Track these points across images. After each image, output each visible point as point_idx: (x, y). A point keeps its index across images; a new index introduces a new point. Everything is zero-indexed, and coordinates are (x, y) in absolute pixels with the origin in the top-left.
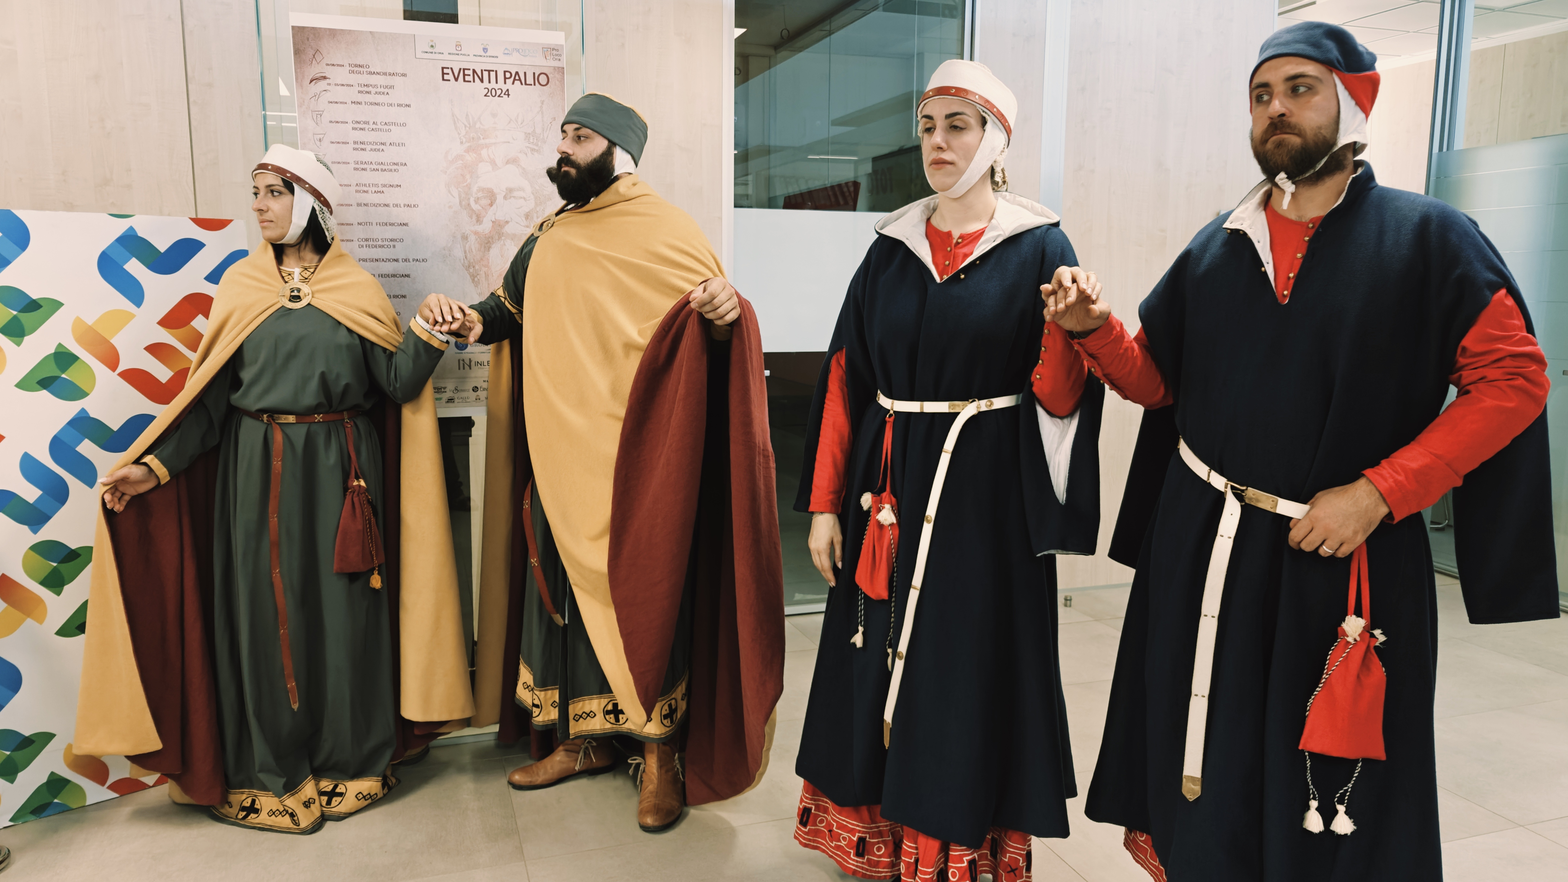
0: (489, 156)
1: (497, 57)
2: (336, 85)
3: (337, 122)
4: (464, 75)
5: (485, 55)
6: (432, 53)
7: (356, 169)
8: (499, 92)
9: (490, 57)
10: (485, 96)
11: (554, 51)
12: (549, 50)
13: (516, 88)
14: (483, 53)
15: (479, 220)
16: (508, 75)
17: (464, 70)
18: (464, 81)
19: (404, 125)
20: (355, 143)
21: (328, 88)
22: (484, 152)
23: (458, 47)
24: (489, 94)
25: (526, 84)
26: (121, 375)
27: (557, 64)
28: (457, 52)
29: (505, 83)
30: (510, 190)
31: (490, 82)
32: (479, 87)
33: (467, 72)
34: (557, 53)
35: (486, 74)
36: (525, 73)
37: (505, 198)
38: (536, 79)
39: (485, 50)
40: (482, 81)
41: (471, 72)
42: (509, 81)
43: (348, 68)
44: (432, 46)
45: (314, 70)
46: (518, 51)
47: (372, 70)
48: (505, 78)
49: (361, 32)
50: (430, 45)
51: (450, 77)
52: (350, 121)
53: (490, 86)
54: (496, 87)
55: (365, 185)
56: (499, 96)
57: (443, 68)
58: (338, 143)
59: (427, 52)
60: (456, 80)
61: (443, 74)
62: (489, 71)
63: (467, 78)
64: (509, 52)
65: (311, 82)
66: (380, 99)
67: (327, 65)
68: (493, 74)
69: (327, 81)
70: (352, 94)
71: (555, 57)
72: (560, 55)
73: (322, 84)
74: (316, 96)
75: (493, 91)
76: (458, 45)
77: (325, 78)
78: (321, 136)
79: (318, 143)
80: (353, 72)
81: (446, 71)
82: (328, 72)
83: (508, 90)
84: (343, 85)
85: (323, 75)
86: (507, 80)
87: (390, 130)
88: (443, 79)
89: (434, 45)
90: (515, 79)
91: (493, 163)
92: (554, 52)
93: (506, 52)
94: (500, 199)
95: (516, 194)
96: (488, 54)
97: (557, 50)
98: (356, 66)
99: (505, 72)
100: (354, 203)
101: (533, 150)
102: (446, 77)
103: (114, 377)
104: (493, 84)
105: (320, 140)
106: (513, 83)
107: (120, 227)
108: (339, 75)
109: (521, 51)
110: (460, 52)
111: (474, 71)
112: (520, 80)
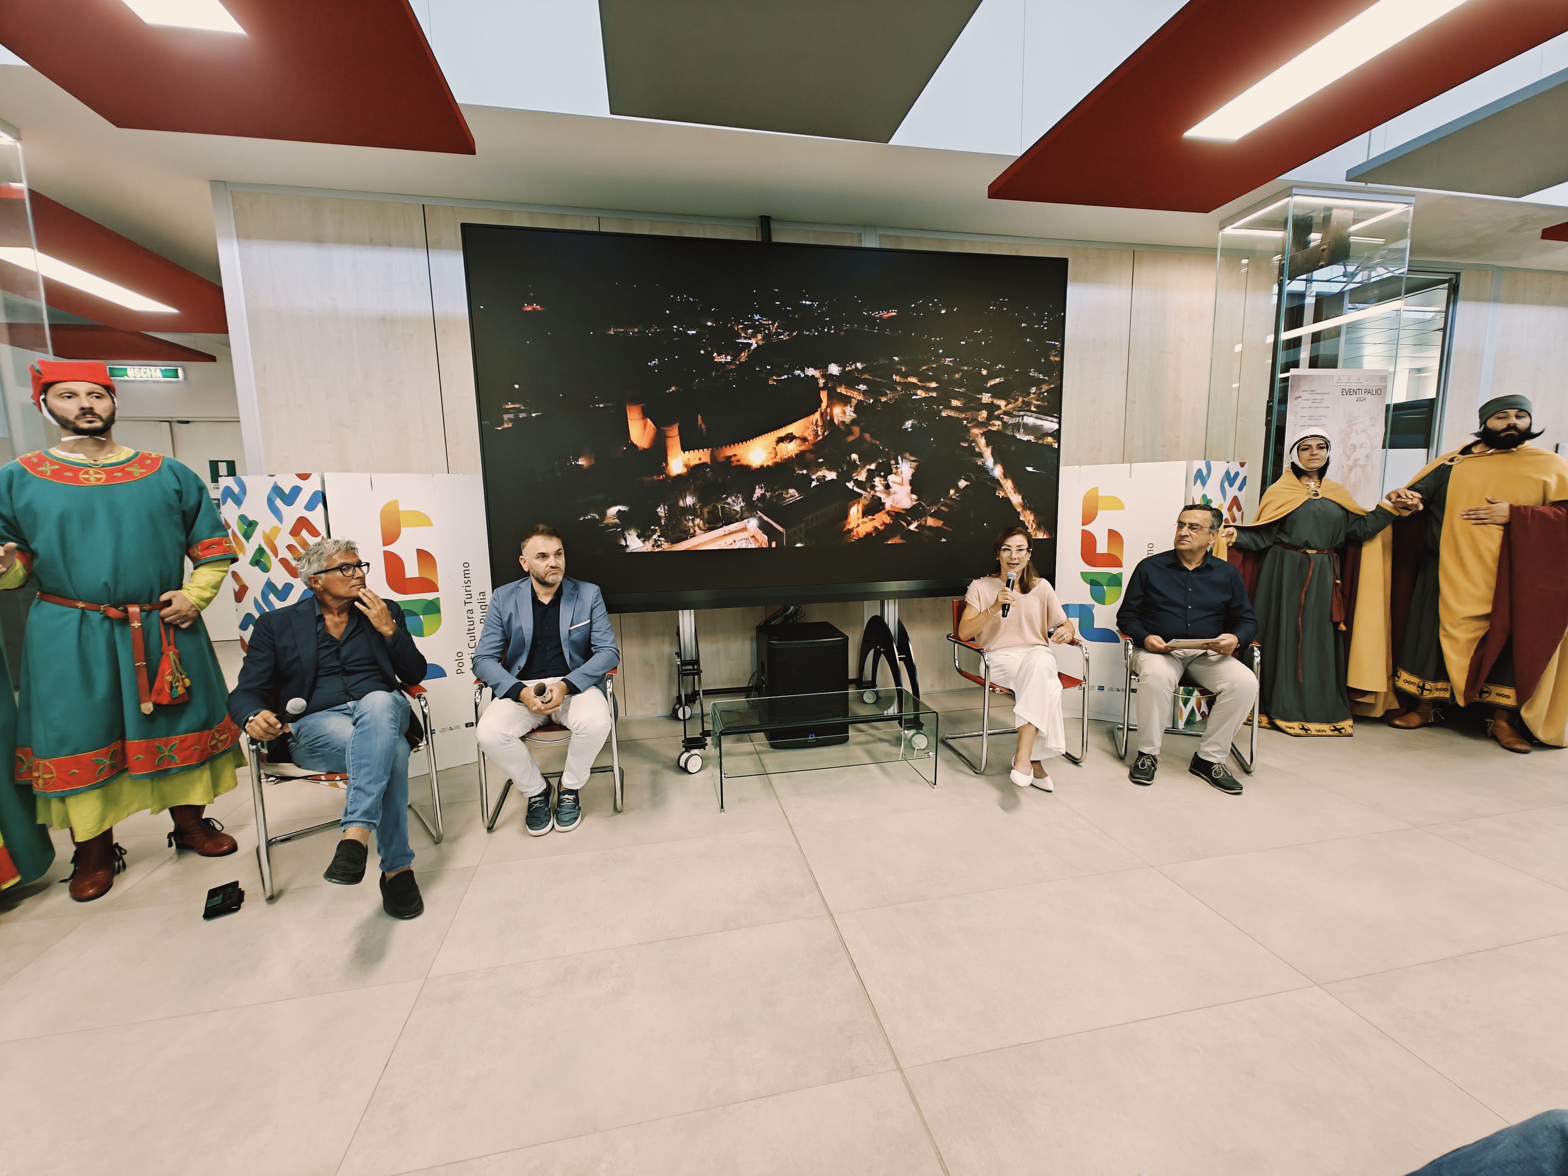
0: (1356, 429)
2: (1304, 400)
3: (1303, 416)
5: (1358, 382)
6: (1339, 383)
9: (1360, 383)
10: (1357, 401)
12: (1382, 378)
13: (1368, 396)
15: (1349, 458)
17: (1350, 390)
18: (1350, 395)
19: (1326, 416)
21: (1301, 401)
22: (1354, 427)
25: (1373, 395)
27: (1384, 384)
29: (1365, 394)
30: (1362, 444)
31: (1359, 394)
32: (1355, 397)
35: (1358, 391)
36: (1372, 389)
37: (1360, 448)
38: (1376, 391)
39: (1359, 380)
40: (1356, 394)
41: (1352, 391)
43: (1309, 392)
44: (1339, 380)
45: (1297, 395)
47: (1317, 392)
48: (1365, 392)
49: (1314, 377)
51: (1344, 393)
52: (1307, 415)
53: (1359, 396)
54: (1361, 396)
56: (1362, 400)
57: (1342, 389)
59: (1337, 383)
60: (1347, 394)
61: (1342, 392)
62: (1359, 389)
63: (1351, 393)
65: (1295, 399)
66: (1319, 405)
68: (1360, 391)
70: (1308, 404)
73: (1300, 399)
74: (1296, 406)
75: (1360, 399)
76: (1349, 379)
77: (1300, 397)
80: (1310, 394)
81: (1344, 390)
82: (1302, 394)
83: (1365, 398)
84: (1306, 400)
87: (1320, 419)
88: (1342, 395)
91: (1357, 432)
93: (1366, 380)
94: (1358, 448)
95: (1364, 446)
97: (1385, 378)
98: (1311, 391)
99: (1365, 390)
101: (1372, 425)
105: (1296, 424)
106: (1368, 394)
108: (1305, 396)
109: (1371, 379)
110: (1349, 382)
111: (1354, 390)
112: (1370, 392)
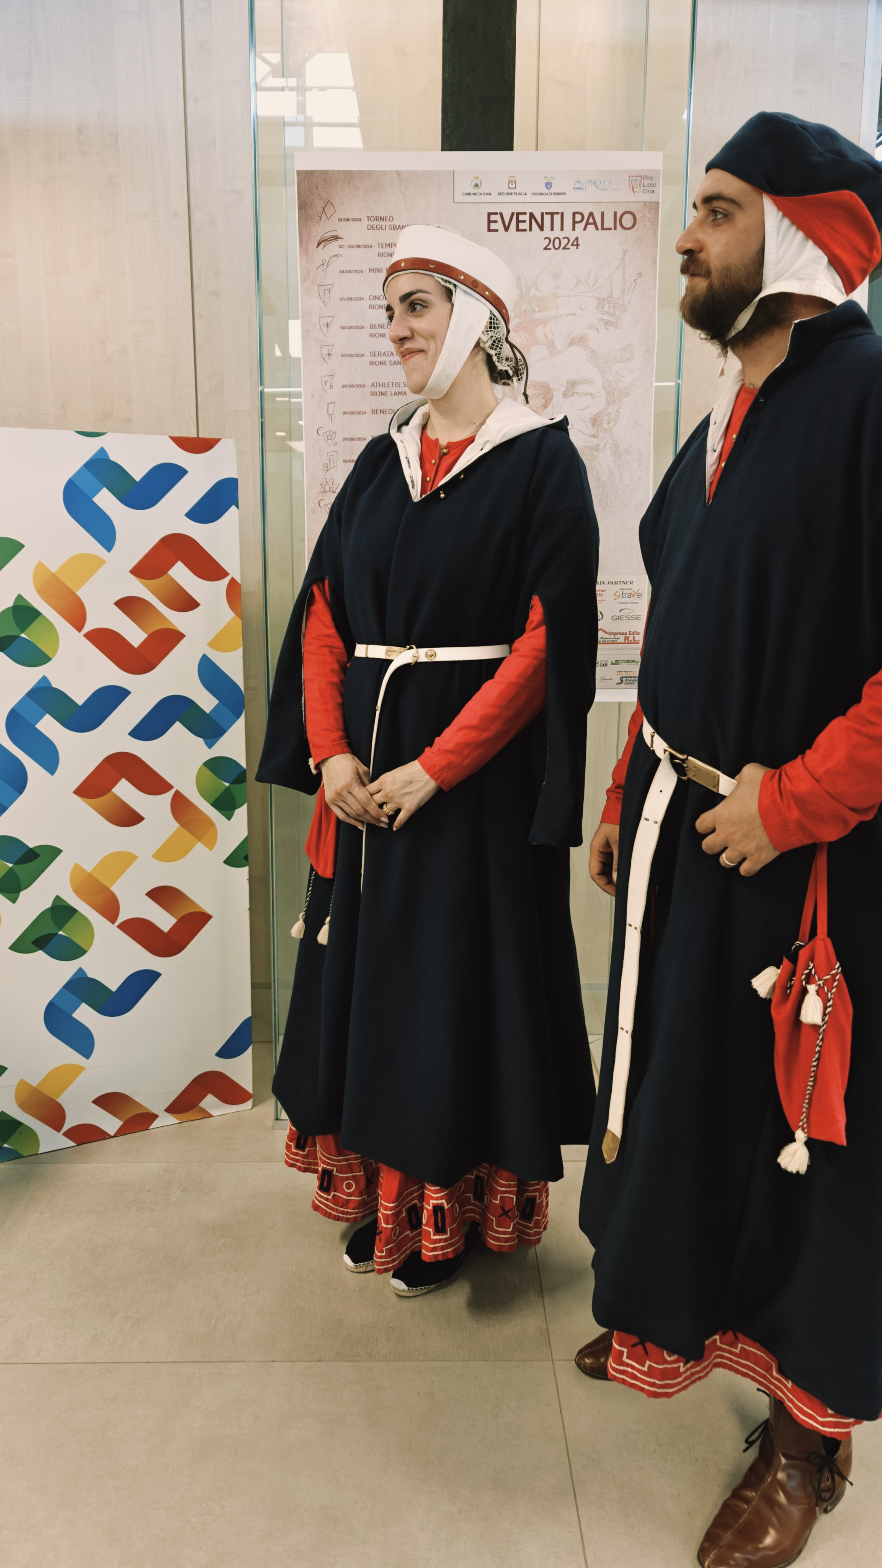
0: (545, 334)
1: (564, 194)
2: (351, 246)
3: (351, 299)
4: (518, 221)
5: (548, 192)
6: (476, 194)
7: (372, 363)
8: (564, 242)
9: (555, 194)
10: (546, 249)
11: (646, 180)
12: (639, 178)
13: (589, 236)
14: (545, 191)
16: (578, 218)
17: (518, 214)
18: (518, 230)
20: (372, 326)
21: (340, 251)
22: (539, 331)
23: (512, 184)
24: (551, 246)
25: (603, 229)
26: (88, 636)
27: (649, 198)
28: (510, 191)
29: (574, 229)
30: (573, 384)
31: (552, 229)
32: (537, 237)
33: (521, 217)
34: (650, 182)
35: (547, 218)
36: (603, 214)
37: (565, 395)
38: (618, 220)
39: (548, 185)
40: (541, 228)
41: (526, 217)
42: (580, 227)
43: (366, 223)
44: (476, 185)
45: (323, 229)
46: (594, 183)
47: (396, 222)
48: (574, 222)
49: (384, 173)
50: (474, 183)
51: (499, 226)
52: (366, 297)
53: (552, 235)
54: (561, 235)
55: (383, 385)
56: (564, 248)
57: (489, 214)
58: (351, 328)
59: (468, 194)
60: (507, 229)
61: (489, 222)
62: (552, 214)
63: (521, 226)
64: (581, 186)
65: (319, 244)
67: (340, 220)
68: (557, 218)
69: (340, 242)
70: (370, 256)
71: (646, 188)
72: (654, 185)
73: (333, 247)
74: (325, 265)
75: (557, 242)
76: (512, 182)
77: (336, 238)
78: (329, 319)
79: (325, 329)
80: (372, 227)
81: (493, 218)
82: (342, 229)
83: (577, 239)
84: (359, 246)
85: (335, 234)
86: (576, 225)
88: (489, 230)
89: (479, 183)
90: (587, 223)
91: (551, 346)
92: (646, 182)
93: (578, 186)
94: (558, 396)
95: (580, 388)
96: (553, 190)
97: (651, 178)
98: (376, 219)
99: (574, 214)
100: (369, 411)
101: (607, 323)
102: (493, 226)
103: (79, 638)
104: (557, 232)
105: (328, 325)
106: (585, 229)
107: (88, 449)
108: (353, 233)
109: (598, 183)
110: (513, 191)
111: (532, 215)
112: (595, 223)
